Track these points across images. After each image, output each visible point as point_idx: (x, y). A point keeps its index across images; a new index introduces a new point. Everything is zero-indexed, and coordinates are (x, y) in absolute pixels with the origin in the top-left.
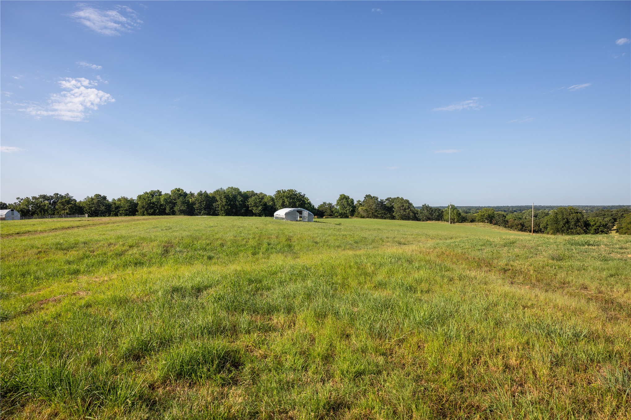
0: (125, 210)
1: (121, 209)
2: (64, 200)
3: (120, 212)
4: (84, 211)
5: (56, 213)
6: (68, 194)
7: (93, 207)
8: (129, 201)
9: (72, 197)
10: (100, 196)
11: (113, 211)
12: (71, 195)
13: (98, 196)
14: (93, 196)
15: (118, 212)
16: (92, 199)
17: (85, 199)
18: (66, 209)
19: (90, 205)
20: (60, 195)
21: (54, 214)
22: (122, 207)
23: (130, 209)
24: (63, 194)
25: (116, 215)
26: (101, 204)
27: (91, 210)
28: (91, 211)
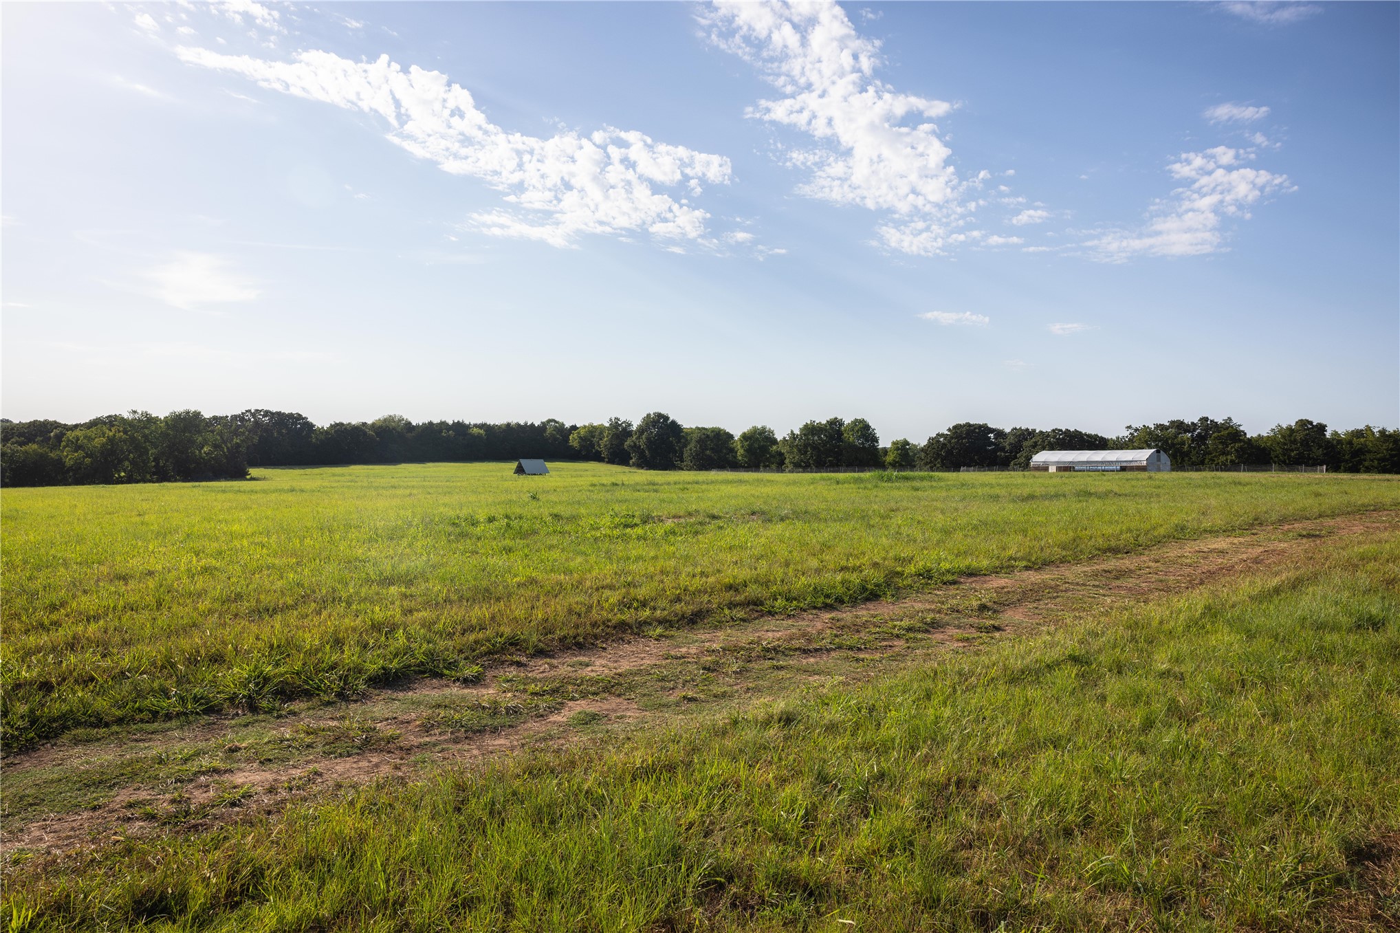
0: (1378, 460)
1: (1368, 456)
2: (1224, 433)
3: (1366, 464)
4: (1271, 458)
5: (1207, 461)
6: (1230, 419)
7: (1292, 450)
8: (1390, 436)
9: (1240, 426)
10: (1311, 423)
11: (1346, 461)
12: (1235, 421)
13: (1303, 423)
14: (1293, 424)
15: (1360, 462)
16: (1290, 429)
17: (1273, 430)
18: (1228, 453)
19: (1285, 444)
20: (1211, 421)
21: (1202, 463)
22: (1369, 452)
23: (1392, 456)
24: (1219, 420)
25: (1354, 469)
26: (1313, 442)
27: (1289, 457)
28: (1289, 459)
